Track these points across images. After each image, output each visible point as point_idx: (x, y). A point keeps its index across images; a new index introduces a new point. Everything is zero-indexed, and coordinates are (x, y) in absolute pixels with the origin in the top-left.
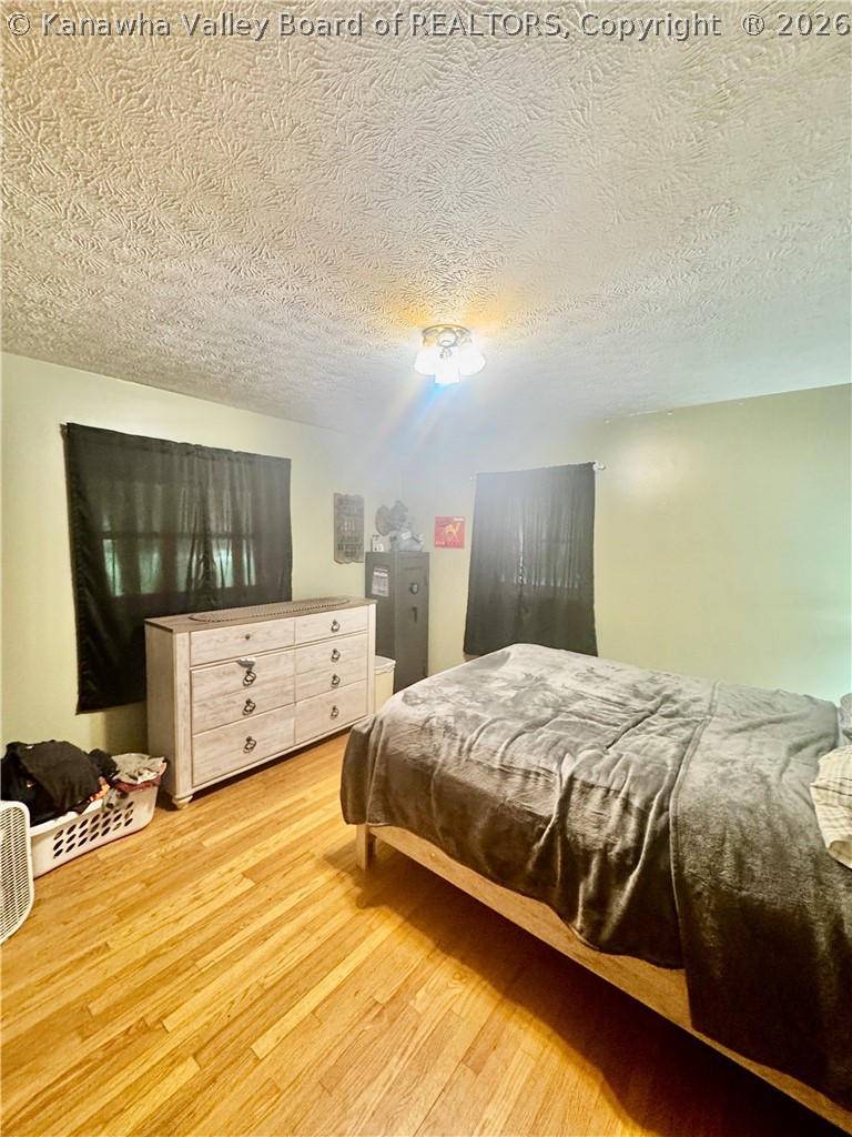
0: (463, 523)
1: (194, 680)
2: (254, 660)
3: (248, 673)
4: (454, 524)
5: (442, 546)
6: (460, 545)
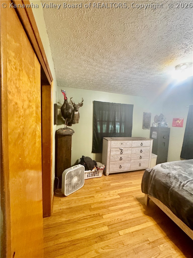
0: (183, 120)
1: (111, 151)
2: (123, 149)
3: (121, 151)
4: (180, 120)
5: (175, 126)
6: (182, 126)
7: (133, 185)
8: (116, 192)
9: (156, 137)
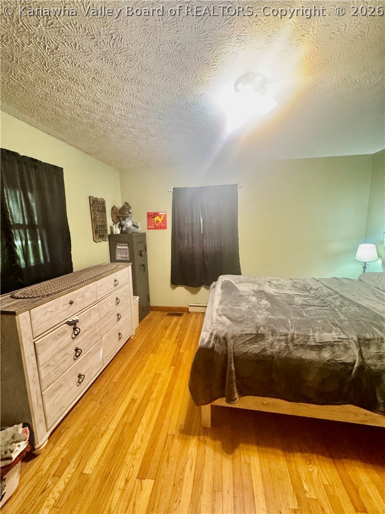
0: (165, 215)
1: (39, 349)
2: (77, 318)
3: (75, 329)
4: (160, 216)
5: (152, 229)
6: (165, 228)
7: (142, 402)
8: (127, 481)
9: (128, 256)
